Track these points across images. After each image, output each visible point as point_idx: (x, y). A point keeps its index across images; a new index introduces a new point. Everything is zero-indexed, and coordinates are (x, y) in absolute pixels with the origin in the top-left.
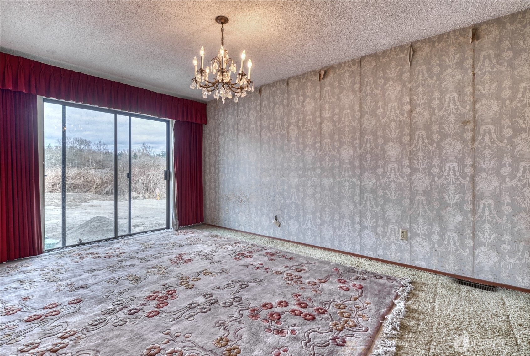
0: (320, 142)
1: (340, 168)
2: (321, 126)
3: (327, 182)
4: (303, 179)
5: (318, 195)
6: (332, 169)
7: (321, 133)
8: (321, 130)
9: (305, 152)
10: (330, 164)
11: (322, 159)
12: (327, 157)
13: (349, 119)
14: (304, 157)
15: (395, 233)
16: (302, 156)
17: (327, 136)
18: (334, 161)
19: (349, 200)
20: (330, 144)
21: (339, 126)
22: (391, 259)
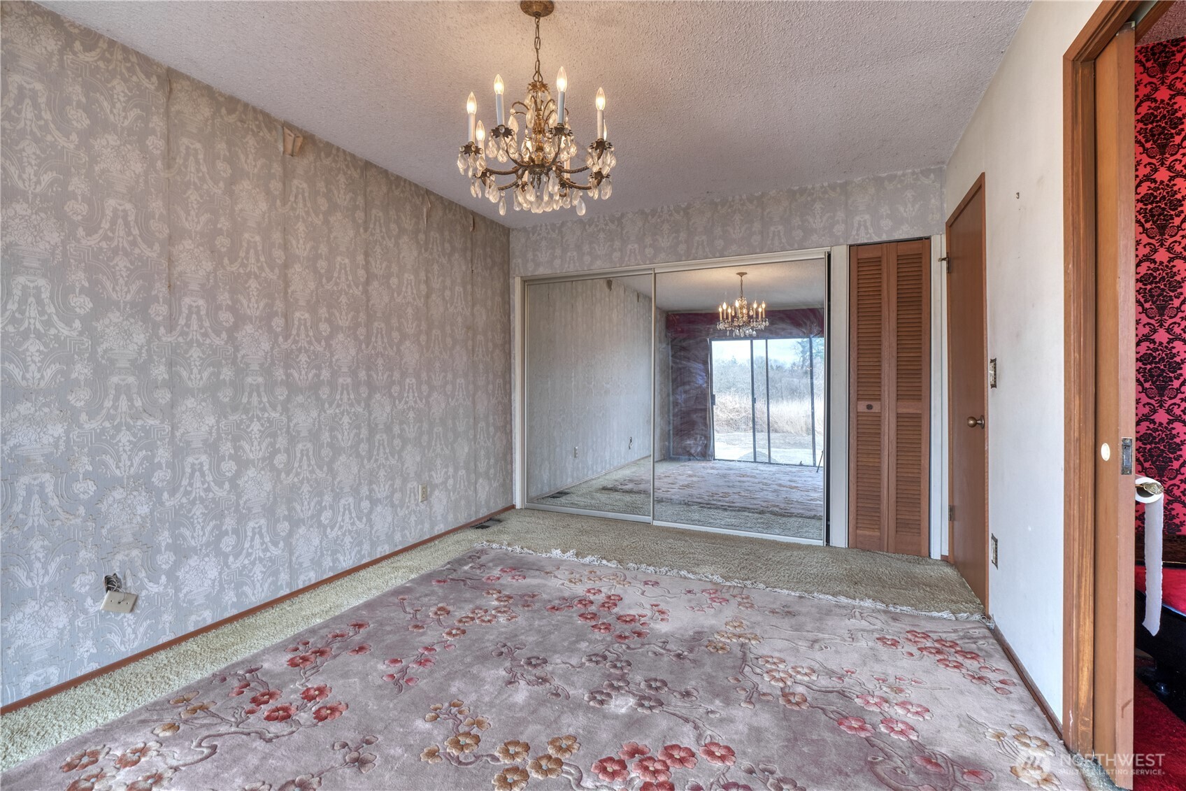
0: (286, 316)
1: (332, 385)
2: (286, 275)
3: (303, 420)
4: (234, 417)
5: (280, 459)
6: (315, 387)
7: (286, 293)
8: (287, 284)
9: (239, 335)
10: (310, 375)
11: (288, 360)
12: (303, 358)
13: (347, 279)
14: (237, 349)
15: (415, 495)
16: (231, 349)
17: (302, 303)
18: (319, 368)
19: (351, 455)
20: (309, 324)
21: (328, 287)
22: (411, 541)
